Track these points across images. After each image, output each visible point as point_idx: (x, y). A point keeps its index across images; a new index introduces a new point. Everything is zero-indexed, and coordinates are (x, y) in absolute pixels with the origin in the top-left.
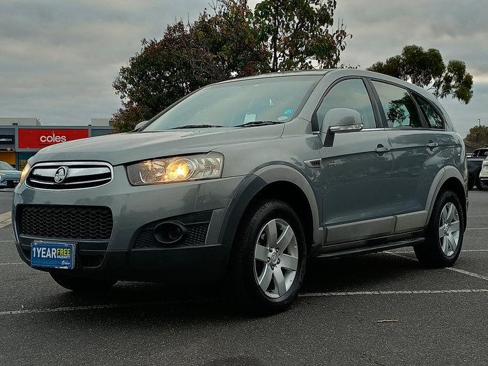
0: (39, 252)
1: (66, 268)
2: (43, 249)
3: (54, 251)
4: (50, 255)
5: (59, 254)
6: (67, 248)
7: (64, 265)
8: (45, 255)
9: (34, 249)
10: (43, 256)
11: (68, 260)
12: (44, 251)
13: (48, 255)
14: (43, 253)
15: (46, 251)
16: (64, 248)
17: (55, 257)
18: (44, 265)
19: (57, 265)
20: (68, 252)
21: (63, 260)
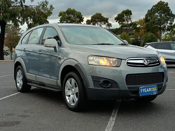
0: (143, 91)
1: (156, 94)
2: (145, 89)
3: (150, 89)
4: (148, 91)
5: (152, 90)
6: (155, 87)
7: (155, 93)
8: (146, 91)
9: (141, 90)
10: (145, 92)
11: (156, 91)
13: (147, 91)
14: (145, 90)
15: (146, 90)
16: (154, 87)
17: (151, 91)
18: (146, 95)
19: (152, 94)
20: (156, 88)
21: (154, 91)
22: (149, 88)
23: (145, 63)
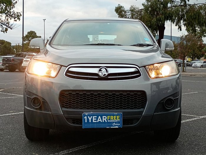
0: (90, 119)
1: (117, 127)
2: (94, 117)
3: (105, 118)
4: (101, 120)
5: (110, 119)
6: (117, 115)
7: (115, 126)
8: (97, 120)
9: (86, 117)
10: (94, 121)
11: (118, 122)
12: (95, 118)
13: (98, 120)
14: (94, 119)
15: (97, 118)
16: (115, 115)
17: (106, 121)
18: (95, 126)
19: (108, 126)
20: (118, 118)
21: (113, 122)
22: (103, 117)
23: (100, 74)
